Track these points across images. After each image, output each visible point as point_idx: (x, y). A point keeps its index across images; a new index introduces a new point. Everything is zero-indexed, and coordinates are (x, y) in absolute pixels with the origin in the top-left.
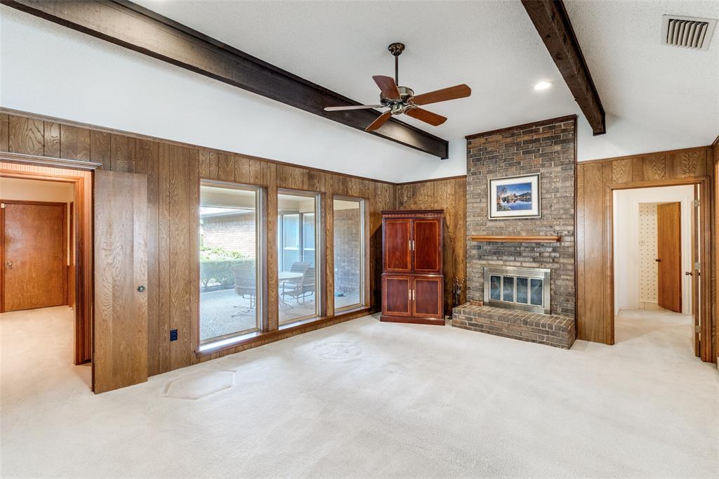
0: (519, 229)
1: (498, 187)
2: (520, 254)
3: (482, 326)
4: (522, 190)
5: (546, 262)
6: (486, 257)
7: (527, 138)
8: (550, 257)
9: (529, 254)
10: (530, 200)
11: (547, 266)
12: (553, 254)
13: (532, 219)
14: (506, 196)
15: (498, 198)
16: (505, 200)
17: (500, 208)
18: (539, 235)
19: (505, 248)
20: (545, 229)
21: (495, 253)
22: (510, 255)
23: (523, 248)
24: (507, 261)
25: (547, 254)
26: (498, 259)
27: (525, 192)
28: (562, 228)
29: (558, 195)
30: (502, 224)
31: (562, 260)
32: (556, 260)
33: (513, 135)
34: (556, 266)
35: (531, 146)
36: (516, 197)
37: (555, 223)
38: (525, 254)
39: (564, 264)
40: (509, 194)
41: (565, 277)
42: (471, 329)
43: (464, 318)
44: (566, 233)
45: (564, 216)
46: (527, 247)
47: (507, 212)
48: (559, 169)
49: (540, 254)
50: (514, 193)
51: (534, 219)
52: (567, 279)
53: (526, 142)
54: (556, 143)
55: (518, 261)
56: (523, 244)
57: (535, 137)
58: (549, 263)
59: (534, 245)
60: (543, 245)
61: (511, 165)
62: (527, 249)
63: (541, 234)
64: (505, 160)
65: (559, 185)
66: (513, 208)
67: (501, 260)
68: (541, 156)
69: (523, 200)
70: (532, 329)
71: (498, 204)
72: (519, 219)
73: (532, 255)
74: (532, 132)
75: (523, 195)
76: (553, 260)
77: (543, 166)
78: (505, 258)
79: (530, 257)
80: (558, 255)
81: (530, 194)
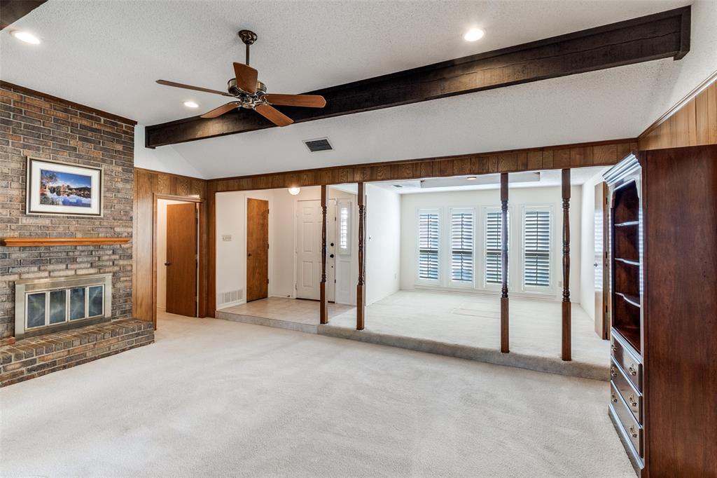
0: (72, 229)
1: (44, 173)
2: (74, 260)
3: (54, 363)
4: (79, 183)
5: (105, 266)
6: (15, 270)
7: (85, 122)
8: (109, 260)
9: (85, 259)
10: (89, 196)
11: (107, 270)
12: (113, 257)
13: (89, 218)
14: (55, 185)
15: (43, 186)
16: (53, 190)
17: (44, 200)
18: (98, 237)
19: (52, 254)
20: (104, 230)
21: (33, 263)
22: (59, 261)
23: (78, 253)
24: (53, 271)
25: (107, 257)
26: (39, 270)
27: (83, 186)
28: (123, 229)
29: (119, 195)
30: (47, 222)
31: (121, 262)
32: (116, 262)
33: (66, 111)
34: (116, 269)
35: (90, 134)
36: (71, 189)
37: (116, 224)
38: (81, 260)
39: (124, 266)
40: (60, 183)
41: (125, 279)
42: (33, 377)
43: (18, 366)
44: (126, 234)
45: (124, 218)
46: (83, 251)
47: (57, 207)
48: (120, 169)
49: (99, 257)
50: (68, 184)
51: (92, 218)
52: (126, 281)
53: (83, 127)
54: (118, 142)
55: (72, 269)
56: (78, 248)
57: (95, 126)
58: (109, 266)
59: (92, 248)
60: (102, 248)
61: (63, 148)
62: (83, 254)
63: (100, 235)
64: (54, 139)
65: (120, 185)
66: (65, 203)
67: (45, 270)
68: (102, 149)
69: (80, 195)
70: (122, 338)
71: (42, 194)
72: (74, 218)
73: (90, 259)
74: (92, 118)
75: (80, 189)
76: (113, 263)
77: (104, 161)
78: (50, 267)
79: (87, 262)
80: (117, 257)
81: (89, 190)
